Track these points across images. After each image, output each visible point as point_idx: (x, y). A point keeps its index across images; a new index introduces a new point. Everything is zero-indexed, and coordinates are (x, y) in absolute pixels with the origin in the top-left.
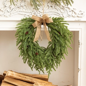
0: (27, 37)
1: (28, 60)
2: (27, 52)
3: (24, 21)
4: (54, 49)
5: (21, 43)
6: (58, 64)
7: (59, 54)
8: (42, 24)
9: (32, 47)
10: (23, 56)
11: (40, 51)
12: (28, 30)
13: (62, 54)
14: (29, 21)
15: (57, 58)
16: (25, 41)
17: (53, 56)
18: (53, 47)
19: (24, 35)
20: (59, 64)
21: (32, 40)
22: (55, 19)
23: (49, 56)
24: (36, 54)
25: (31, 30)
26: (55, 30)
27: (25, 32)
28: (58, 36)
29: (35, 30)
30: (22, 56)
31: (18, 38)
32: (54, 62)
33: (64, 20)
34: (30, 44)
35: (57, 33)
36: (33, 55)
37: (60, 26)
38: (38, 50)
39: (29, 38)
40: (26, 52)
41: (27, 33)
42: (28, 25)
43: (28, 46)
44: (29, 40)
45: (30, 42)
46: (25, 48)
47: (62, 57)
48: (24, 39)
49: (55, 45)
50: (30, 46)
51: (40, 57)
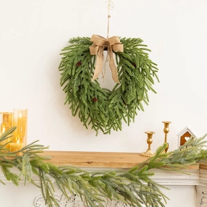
0: (79, 71)
1: (79, 110)
2: (79, 96)
3: (75, 43)
4: (125, 92)
5: (68, 82)
6: (131, 119)
7: (133, 101)
8: (106, 49)
9: (86, 87)
10: (71, 104)
11: (100, 95)
12: (82, 58)
13: (138, 101)
14: (83, 43)
15: (130, 107)
16: (76, 77)
17: (122, 103)
18: (123, 90)
19: (74, 68)
20: (134, 119)
21: (87, 77)
22: (128, 40)
23: (116, 104)
24: (94, 101)
25: (86, 59)
26: (128, 59)
27: (76, 62)
28: (132, 70)
31: (62, 72)
32: (125, 115)
33: (142, 43)
34: (84, 82)
35: (130, 65)
36: (88, 101)
37: (136, 53)
38: (97, 93)
39: (81, 72)
40: (76, 97)
41: (79, 63)
42: (81, 51)
43: (79, 87)
44: (83, 76)
45: (84, 79)
46: (75, 89)
47: (139, 106)
48: (73, 74)
49: (127, 84)
50: (83, 86)
51: (101, 106)
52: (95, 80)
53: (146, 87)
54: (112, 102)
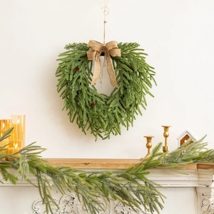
0: (76, 76)
1: (77, 116)
2: (77, 101)
3: (71, 49)
4: (124, 96)
5: (65, 88)
6: (130, 124)
7: (131, 106)
8: (103, 54)
9: (84, 92)
10: (69, 110)
11: (98, 100)
12: (79, 63)
13: (136, 106)
14: (79, 49)
15: (128, 111)
16: (74, 83)
17: (121, 107)
18: (122, 93)
19: (72, 73)
20: (132, 123)
21: (84, 82)
22: (124, 45)
23: (115, 108)
24: (92, 105)
25: (83, 65)
26: (125, 63)
27: (73, 67)
28: (130, 74)
29: (90, 63)
30: (67, 108)
31: (60, 78)
32: (123, 119)
33: (139, 48)
34: (82, 87)
35: (128, 69)
36: (86, 107)
37: (133, 58)
38: (95, 98)
39: (79, 77)
40: (74, 102)
41: (77, 69)
42: (78, 56)
43: (77, 92)
44: (80, 81)
45: (82, 84)
46: (74, 94)
47: (137, 111)
48: (71, 79)
49: (125, 89)
50: (81, 91)
51: (100, 110)
52: (93, 86)
53: (144, 91)
54: (111, 106)
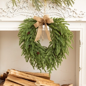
0: (29, 37)
1: (30, 59)
2: (29, 51)
7: (59, 54)
8: (44, 24)
9: (33, 46)
10: (25, 56)
11: (41, 50)
14: (31, 21)
16: (27, 41)
17: (53, 55)
18: (54, 47)
19: (26, 35)
20: (61, 63)
21: (33, 40)
23: (50, 55)
24: (38, 53)
25: (33, 30)
27: (27, 32)
29: (37, 30)
31: (20, 38)
32: (55, 61)
34: (32, 43)
35: (58, 33)
36: (35, 54)
37: (61, 26)
38: (39, 49)
41: (29, 33)
42: (30, 26)
44: (31, 40)
46: (27, 47)
47: (63, 56)
48: (26, 39)
51: (41, 57)
54: (47, 54)
